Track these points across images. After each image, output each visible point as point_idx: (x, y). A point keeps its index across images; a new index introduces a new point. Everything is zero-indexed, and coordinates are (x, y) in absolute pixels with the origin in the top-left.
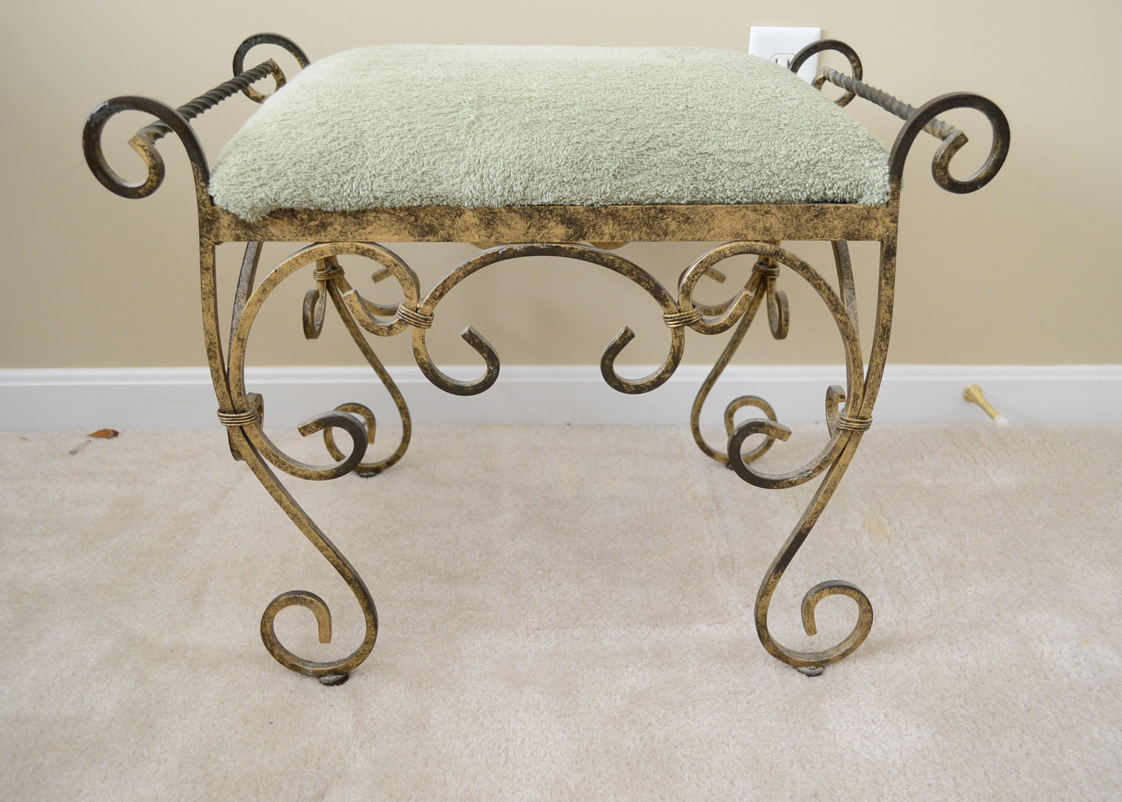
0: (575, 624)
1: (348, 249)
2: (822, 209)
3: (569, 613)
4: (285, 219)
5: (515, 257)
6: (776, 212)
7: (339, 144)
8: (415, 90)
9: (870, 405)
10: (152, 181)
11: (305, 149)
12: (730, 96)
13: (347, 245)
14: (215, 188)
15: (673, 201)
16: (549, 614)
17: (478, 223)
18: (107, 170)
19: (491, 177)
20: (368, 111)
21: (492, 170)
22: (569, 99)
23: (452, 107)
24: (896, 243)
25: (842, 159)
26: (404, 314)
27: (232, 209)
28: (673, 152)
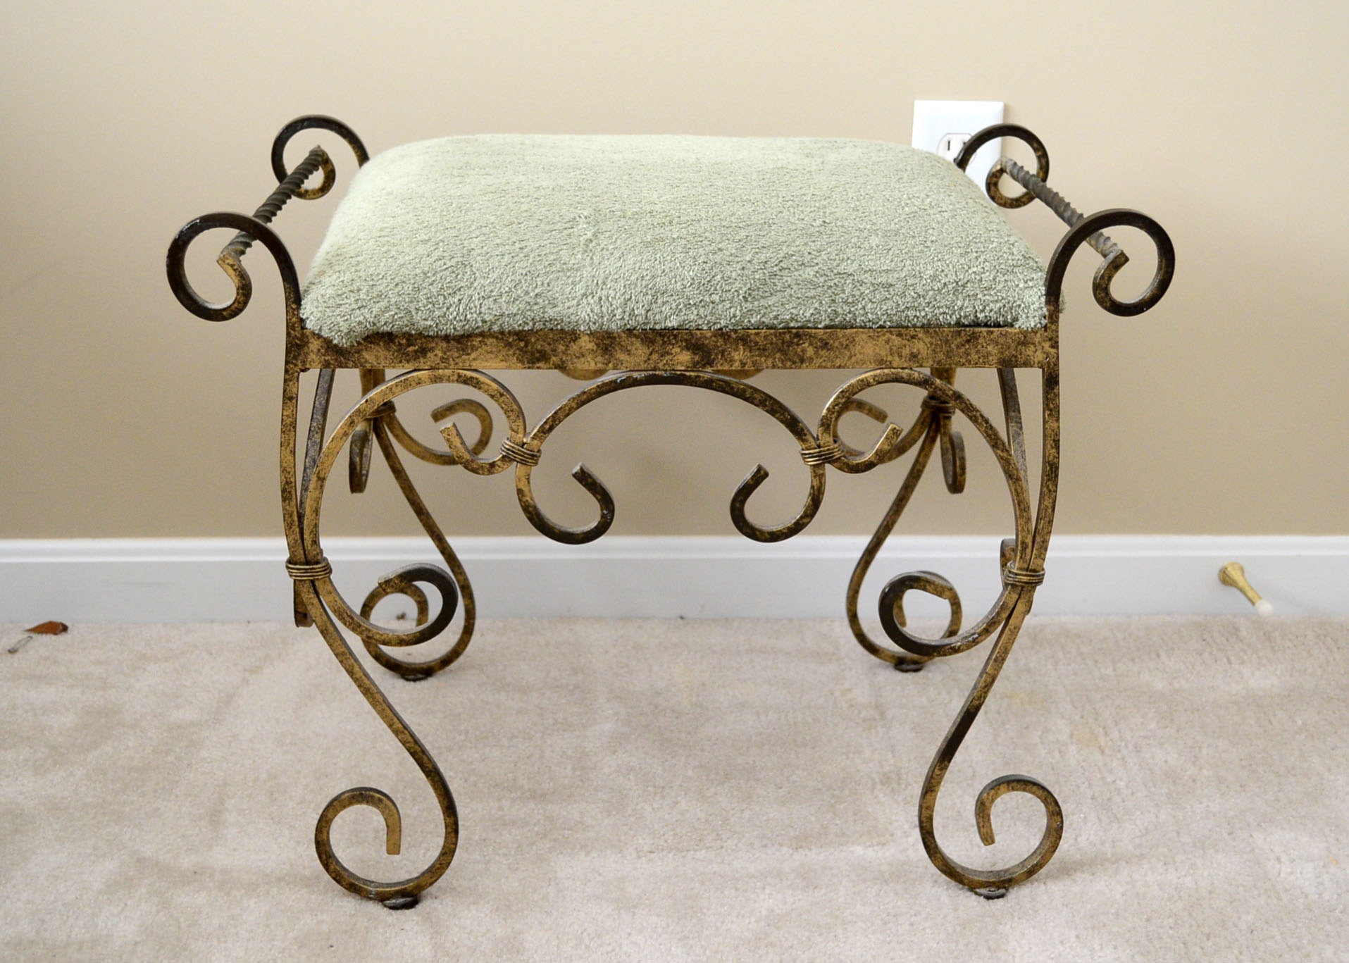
0: (697, 845)
1: (449, 377)
2: (974, 333)
3: (689, 834)
4: (381, 344)
5: (634, 386)
6: (924, 337)
7: (445, 264)
8: (522, 203)
9: (1042, 555)
10: (239, 303)
11: (407, 269)
12: (873, 209)
13: (448, 372)
14: (308, 310)
15: (810, 325)
16: (664, 835)
17: (595, 349)
18: (190, 291)
19: (610, 299)
20: (474, 227)
21: (611, 291)
22: (694, 213)
23: (565, 223)
24: (1058, 370)
25: (994, 279)
26: (508, 449)
27: (325, 333)
28: (809, 273)
